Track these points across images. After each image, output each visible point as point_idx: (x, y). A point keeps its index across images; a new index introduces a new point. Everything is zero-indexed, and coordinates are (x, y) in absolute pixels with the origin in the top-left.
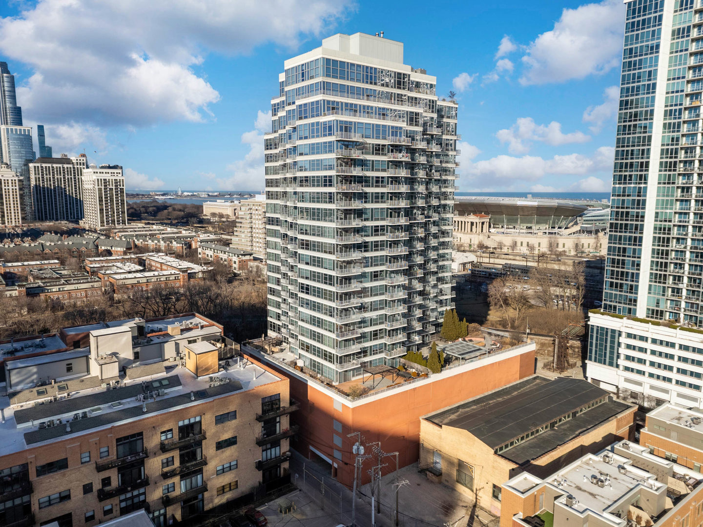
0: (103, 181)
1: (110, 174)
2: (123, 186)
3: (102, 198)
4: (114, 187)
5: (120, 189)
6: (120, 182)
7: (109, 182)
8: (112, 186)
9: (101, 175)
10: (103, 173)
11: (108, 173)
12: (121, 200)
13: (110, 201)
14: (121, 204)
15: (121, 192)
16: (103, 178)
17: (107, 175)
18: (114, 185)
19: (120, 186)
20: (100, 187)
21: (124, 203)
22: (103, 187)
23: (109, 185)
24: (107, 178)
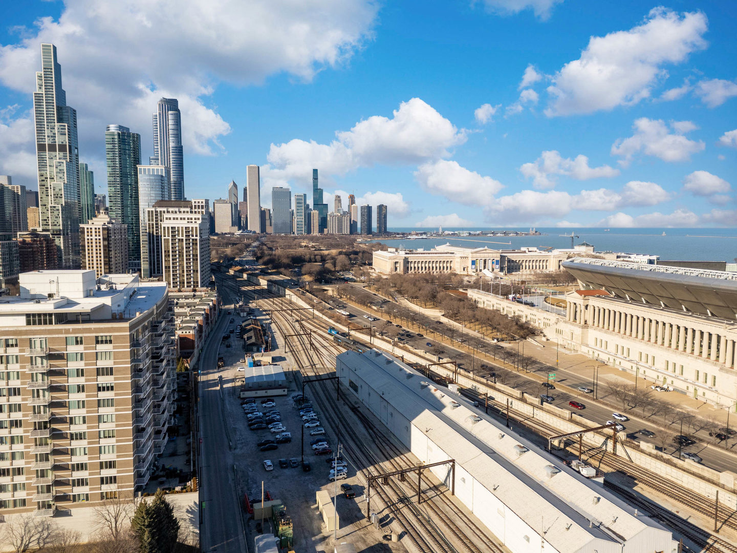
0: (170, 230)
1: (186, 221)
2: (196, 236)
3: (169, 251)
4: (184, 238)
5: (193, 240)
6: (192, 231)
7: (178, 231)
8: (182, 236)
9: (175, 221)
10: (177, 219)
11: (184, 219)
12: (193, 255)
13: (179, 255)
14: (193, 259)
15: (193, 244)
16: (170, 226)
17: (183, 221)
18: (184, 234)
19: (193, 236)
20: (167, 237)
21: (197, 259)
22: (170, 238)
23: (178, 235)
24: (176, 226)
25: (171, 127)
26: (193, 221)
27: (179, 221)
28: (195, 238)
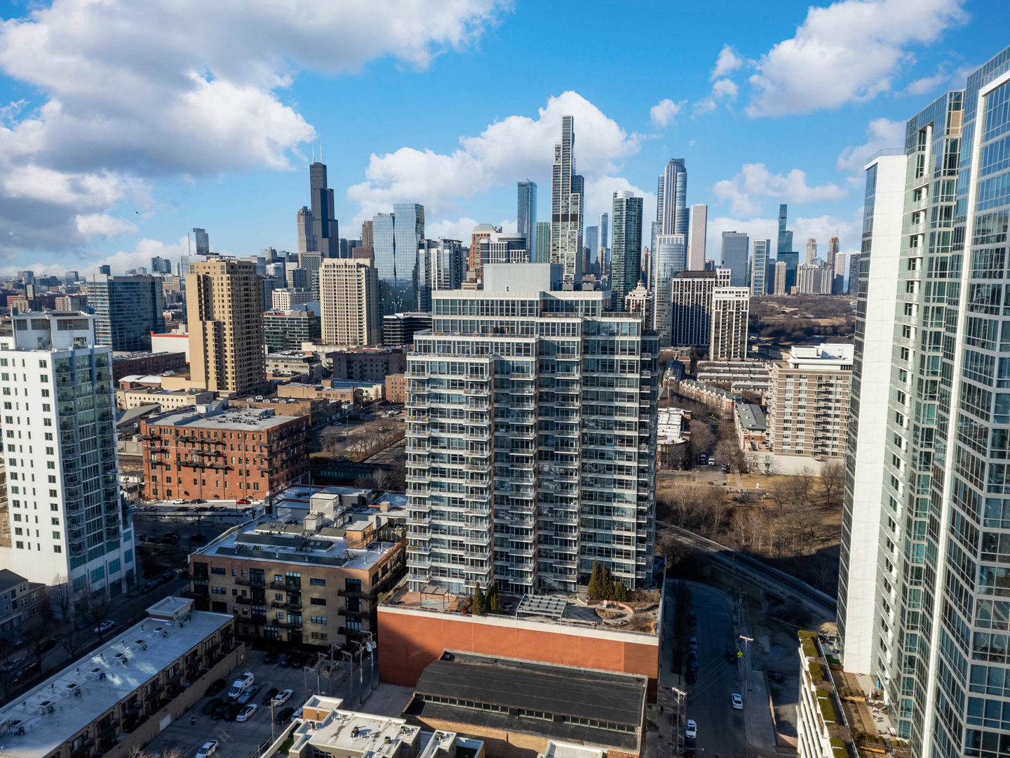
0: (722, 304)
1: (734, 295)
2: (746, 309)
3: (718, 324)
4: (735, 311)
5: (743, 313)
6: (743, 304)
7: (730, 304)
8: (733, 309)
9: (724, 295)
10: (726, 292)
11: (733, 292)
12: (742, 327)
13: (729, 327)
15: (742, 316)
16: (722, 300)
17: (731, 295)
18: (735, 307)
19: (743, 309)
20: (718, 310)
22: (721, 311)
23: (729, 308)
24: (728, 300)
25: (678, 189)
26: (742, 294)
27: (728, 295)
28: (744, 311)
